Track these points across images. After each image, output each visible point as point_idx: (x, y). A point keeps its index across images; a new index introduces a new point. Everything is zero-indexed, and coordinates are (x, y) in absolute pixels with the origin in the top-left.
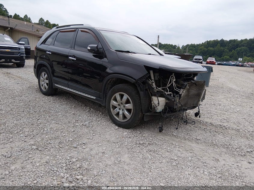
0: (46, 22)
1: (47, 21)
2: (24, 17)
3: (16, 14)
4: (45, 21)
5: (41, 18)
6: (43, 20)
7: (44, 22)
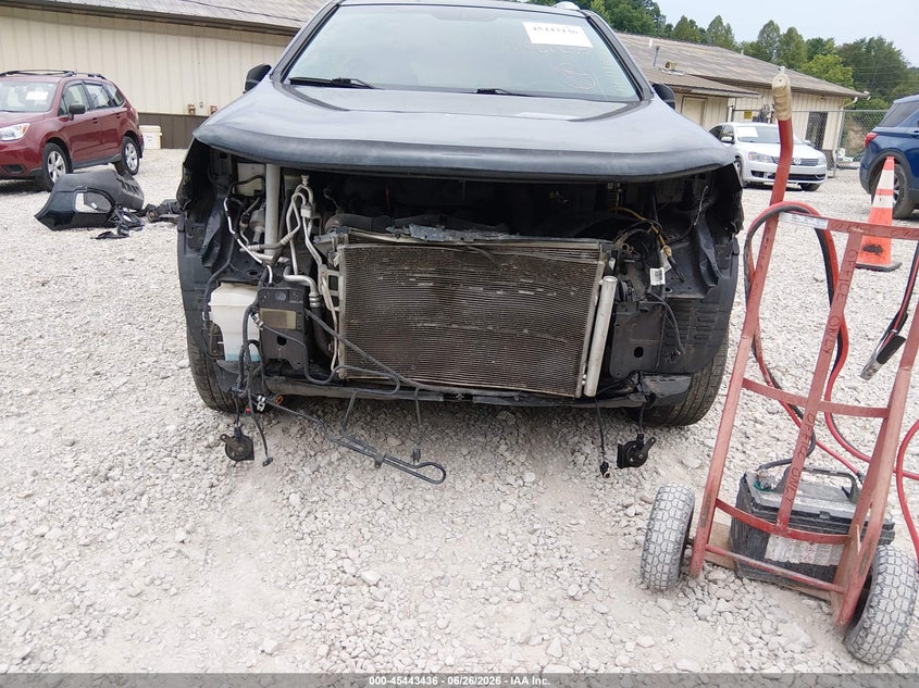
0: (785, 35)
1: (791, 31)
2: (711, 25)
3: (684, 19)
4: (783, 31)
5: (771, 23)
6: (777, 29)
7: (779, 36)
